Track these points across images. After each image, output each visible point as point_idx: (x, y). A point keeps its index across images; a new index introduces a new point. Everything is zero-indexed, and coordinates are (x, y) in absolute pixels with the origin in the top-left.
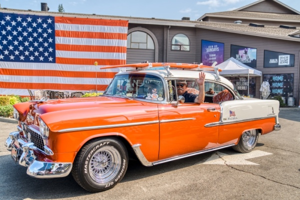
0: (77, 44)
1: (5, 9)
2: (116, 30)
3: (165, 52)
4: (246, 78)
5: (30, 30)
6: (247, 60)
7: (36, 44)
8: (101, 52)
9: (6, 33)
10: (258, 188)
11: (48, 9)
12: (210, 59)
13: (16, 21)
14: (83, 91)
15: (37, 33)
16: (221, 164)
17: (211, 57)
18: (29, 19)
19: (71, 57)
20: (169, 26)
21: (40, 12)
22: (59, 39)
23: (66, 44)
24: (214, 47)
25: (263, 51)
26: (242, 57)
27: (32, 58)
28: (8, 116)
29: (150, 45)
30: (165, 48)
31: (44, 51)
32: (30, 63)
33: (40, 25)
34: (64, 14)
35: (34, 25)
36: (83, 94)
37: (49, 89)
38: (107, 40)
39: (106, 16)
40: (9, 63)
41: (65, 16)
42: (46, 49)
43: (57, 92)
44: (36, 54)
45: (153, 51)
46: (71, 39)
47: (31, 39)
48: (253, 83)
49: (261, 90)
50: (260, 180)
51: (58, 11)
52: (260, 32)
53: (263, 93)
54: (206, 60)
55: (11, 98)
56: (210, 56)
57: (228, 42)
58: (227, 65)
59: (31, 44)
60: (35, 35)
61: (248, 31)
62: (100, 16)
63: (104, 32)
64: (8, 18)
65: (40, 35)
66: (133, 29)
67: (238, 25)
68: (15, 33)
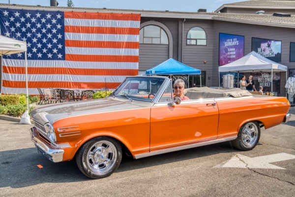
0: (88, 40)
1: (14, 5)
2: (128, 24)
3: (180, 46)
4: (270, 73)
5: (39, 26)
6: (270, 54)
7: (45, 40)
8: (112, 48)
9: (15, 30)
10: (286, 195)
11: (58, 4)
12: (229, 53)
13: (25, 17)
14: (94, 90)
15: (45, 29)
16: (242, 167)
17: (230, 52)
18: (38, 15)
19: (81, 54)
20: (184, 19)
21: (49, 7)
22: (68, 35)
23: (76, 40)
24: (233, 41)
25: (289, 44)
26: (264, 51)
27: (40, 55)
28: (18, 116)
29: (164, 40)
30: (180, 43)
31: (53, 48)
32: (37, 61)
33: (49, 21)
34: (74, 8)
35: (43, 20)
36: (94, 93)
37: (58, 87)
38: (118, 35)
39: (117, 10)
40: (15, 60)
41: (74, 10)
42: (55, 46)
43: (67, 91)
44: (45, 50)
45: (167, 46)
46: (81, 34)
47: (39, 35)
48: (277, 79)
49: (286, 86)
50: (287, 186)
51: (67, 6)
52: (286, 22)
53: (288, 90)
54: (225, 54)
55: (20, 97)
56: (229, 50)
57: (249, 35)
58: (247, 60)
59: (40, 40)
60: (44, 31)
61: (272, 22)
62: (111, 10)
63: (115, 27)
64: (17, 14)
65: (49, 31)
66: (146, 22)
67: (260, 16)
68: (24, 30)
